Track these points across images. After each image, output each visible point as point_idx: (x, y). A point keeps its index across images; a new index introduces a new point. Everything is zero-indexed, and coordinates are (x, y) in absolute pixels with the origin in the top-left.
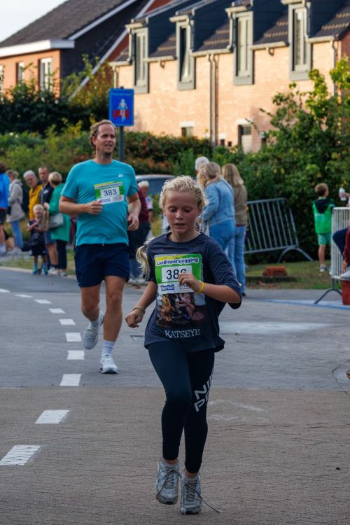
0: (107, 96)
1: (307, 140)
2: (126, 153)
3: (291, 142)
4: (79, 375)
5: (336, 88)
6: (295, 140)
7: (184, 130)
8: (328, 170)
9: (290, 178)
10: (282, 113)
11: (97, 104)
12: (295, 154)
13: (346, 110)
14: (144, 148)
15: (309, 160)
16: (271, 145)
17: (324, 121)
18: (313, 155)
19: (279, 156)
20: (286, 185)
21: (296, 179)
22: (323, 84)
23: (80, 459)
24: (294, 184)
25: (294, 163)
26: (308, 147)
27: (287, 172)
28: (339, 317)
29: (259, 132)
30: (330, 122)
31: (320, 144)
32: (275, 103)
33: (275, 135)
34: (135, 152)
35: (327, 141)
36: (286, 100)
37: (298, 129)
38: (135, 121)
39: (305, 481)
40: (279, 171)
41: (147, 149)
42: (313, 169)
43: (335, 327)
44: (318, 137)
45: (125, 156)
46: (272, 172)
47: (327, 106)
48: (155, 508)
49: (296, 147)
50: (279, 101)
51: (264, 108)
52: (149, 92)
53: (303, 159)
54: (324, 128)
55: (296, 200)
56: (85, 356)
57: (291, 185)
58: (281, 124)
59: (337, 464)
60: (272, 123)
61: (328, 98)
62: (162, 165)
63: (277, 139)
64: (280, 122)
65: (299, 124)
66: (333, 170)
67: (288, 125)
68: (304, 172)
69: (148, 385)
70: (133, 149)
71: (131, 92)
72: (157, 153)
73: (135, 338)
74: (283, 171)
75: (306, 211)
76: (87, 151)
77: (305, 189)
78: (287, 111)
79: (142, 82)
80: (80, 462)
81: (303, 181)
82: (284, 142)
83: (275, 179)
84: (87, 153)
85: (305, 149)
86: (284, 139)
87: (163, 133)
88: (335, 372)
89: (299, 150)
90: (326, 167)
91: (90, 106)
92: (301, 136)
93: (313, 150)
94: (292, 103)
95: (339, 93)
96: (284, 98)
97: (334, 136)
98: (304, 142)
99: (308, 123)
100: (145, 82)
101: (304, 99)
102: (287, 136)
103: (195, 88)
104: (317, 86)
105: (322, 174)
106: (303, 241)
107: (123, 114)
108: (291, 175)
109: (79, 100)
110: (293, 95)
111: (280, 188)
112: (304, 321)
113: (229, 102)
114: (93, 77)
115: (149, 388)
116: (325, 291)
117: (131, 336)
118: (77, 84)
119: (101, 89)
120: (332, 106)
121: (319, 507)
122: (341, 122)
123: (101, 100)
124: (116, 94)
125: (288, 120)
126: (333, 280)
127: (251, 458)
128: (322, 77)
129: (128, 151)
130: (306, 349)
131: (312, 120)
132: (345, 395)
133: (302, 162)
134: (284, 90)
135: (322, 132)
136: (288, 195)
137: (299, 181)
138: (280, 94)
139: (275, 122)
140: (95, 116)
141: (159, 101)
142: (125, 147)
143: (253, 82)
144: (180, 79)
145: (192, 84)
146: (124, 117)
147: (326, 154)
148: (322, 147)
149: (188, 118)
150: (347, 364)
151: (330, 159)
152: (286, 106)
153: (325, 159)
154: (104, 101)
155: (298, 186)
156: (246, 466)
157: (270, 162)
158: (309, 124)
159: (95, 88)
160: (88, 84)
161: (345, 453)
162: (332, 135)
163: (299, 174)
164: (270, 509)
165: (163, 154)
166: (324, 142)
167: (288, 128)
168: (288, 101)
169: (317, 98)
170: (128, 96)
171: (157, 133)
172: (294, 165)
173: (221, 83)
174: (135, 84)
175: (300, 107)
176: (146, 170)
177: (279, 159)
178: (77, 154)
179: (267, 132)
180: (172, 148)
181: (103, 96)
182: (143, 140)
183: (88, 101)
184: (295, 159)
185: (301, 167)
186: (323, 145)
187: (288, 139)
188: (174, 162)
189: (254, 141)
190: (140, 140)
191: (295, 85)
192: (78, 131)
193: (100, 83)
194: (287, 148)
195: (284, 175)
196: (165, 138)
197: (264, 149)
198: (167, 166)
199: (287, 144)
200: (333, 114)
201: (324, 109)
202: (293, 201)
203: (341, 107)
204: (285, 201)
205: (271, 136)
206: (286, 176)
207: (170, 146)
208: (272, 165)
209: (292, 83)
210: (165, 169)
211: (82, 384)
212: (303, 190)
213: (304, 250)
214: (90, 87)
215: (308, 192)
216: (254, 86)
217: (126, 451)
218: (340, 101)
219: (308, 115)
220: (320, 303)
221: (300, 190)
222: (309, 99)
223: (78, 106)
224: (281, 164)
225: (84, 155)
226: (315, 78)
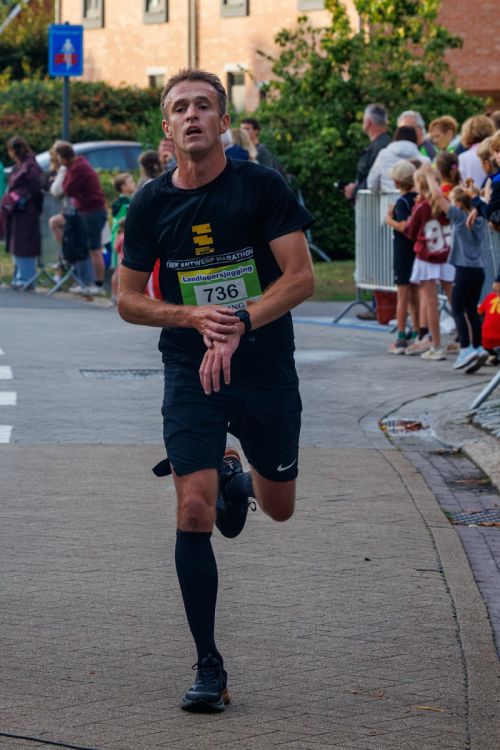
0: (47, 32)
1: (322, 94)
2: (73, 111)
3: (301, 97)
4: (10, 428)
5: (362, 22)
6: (306, 94)
7: (152, 79)
8: (352, 135)
9: (299, 148)
10: (287, 57)
11: (32, 43)
12: (306, 113)
13: (376, 52)
14: (97, 104)
15: (326, 123)
16: (273, 101)
17: (346, 67)
18: (332, 115)
19: (284, 117)
20: (294, 156)
21: (307, 149)
22: (344, 17)
23: (13, 548)
24: (305, 155)
25: (305, 126)
26: (323, 104)
27: (295, 138)
28: (367, 342)
29: (256, 83)
30: (354, 69)
31: (341, 100)
32: (278, 44)
33: (278, 86)
34: (85, 110)
35: (350, 95)
36: (293, 38)
37: (309, 79)
38: (86, 66)
39: (321, 578)
40: (283, 137)
41: (102, 105)
42: (331, 134)
43: (362, 356)
44: (337, 90)
45: (71, 115)
46: (274, 138)
47: (349, 47)
48: (115, 617)
49: (309, 104)
50: (283, 40)
51: (263, 50)
52: (103, 25)
53: (318, 120)
54: (346, 77)
55: (307, 178)
56: (18, 401)
57: (300, 156)
58: (287, 73)
59: (366, 554)
60: (274, 71)
61: (351, 36)
62: (122, 128)
63: (282, 93)
64: (285, 69)
65: (311, 71)
66: (358, 136)
67: (296, 73)
68: (319, 138)
69: (104, 442)
70: (82, 105)
71: (79, 29)
72: (115, 112)
73: (86, 374)
74: (289, 137)
75: (321, 193)
76: (19, 109)
77: (320, 162)
78: (295, 54)
79: (94, 13)
80: (11, 551)
81: (317, 151)
82: (291, 98)
83: (278, 148)
84: (18, 112)
85: (319, 106)
86: (291, 93)
87: (124, 83)
88: (362, 421)
89: (311, 109)
90: (349, 132)
91: (23, 46)
92: (314, 88)
93: (331, 108)
94: (301, 43)
95: (367, 29)
96: (290, 36)
97: (360, 88)
98: (318, 97)
99: (323, 71)
100: (98, 13)
101: (318, 37)
102: (294, 88)
103: (167, 20)
104: (335, 19)
105: (343, 141)
106: (317, 235)
107: (68, 60)
108: (300, 143)
109: (7, 38)
110: (302, 32)
111: (286, 162)
112: (320, 348)
113: (215, 41)
114: (26, 6)
115: (105, 445)
116: (349, 304)
117: (81, 371)
118: (4, 16)
119: (37, 23)
120: (357, 47)
121: (342, 614)
122: (369, 69)
123: (38, 37)
124: (59, 33)
125: (296, 67)
126: (359, 289)
127: (248, 545)
128: (342, 7)
129: (75, 108)
130: (323, 388)
131: (329, 68)
132: (376, 455)
133: (315, 125)
134: (289, 23)
135: (343, 83)
136: (296, 171)
137: (312, 150)
138: (284, 30)
139: (279, 70)
140: (30, 59)
141: (117, 39)
142: (70, 103)
143: (248, 13)
144: (147, 9)
145: (163, 17)
146: (69, 64)
147: (349, 113)
148: (343, 105)
149: (158, 62)
150: (380, 410)
151: (354, 120)
152: (294, 47)
153: (348, 120)
154: (41, 39)
155: (310, 158)
156: (240, 557)
157: (272, 124)
158: (325, 72)
159: (30, 20)
160: (19, 16)
161: (376, 538)
162: (357, 87)
163: (312, 141)
164: (274, 619)
165: (124, 112)
166: (346, 96)
167: (296, 78)
168: (296, 40)
169: (336, 36)
170: (76, 34)
171: (115, 82)
172: (304, 129)
173: (204, 14)
174: (85, 15)
175: (313, 49)
176: (100, 135)
177: (284, 121)
178: (5, 113)
179: (267, 83)
180: (136, 105)
181: (40, 32)
182: (96, 91)
183: (19, 39)
184: (306, 121)
185: (314, 131)
186: (345, 100)
187: (296, 92)
188: (139, 125)
189: (249, 95)
190: (92, 93)
191: (305, 19)
192: (5, 81)
193: (37, 14)
194: (295, 106)
195: (290, 143)
196: (126, 90)
197: (263, 107)
198: (129, 129)
199: (294, 99)
200: (358, 58)
201: (345, 52)
202: (303, 179)
203: (368, 49)
204: (292, 179)
205: (272, 88)
206: (294, 144)
207: (133, 102)
208: (274, 129)
209: (301, 15)
210: (126, 133)
211: (14, 440)
212: (317, 164)
213: (318, 246)
214: (23, 20)
215: (324, 166)
216: (249, 19)
217: (75, 536)
218: (367, 41)
219: (323, 59)
220: (342, 321)
221: (313, 164)
222: (325, 38)
223: (6, 47)
224: (286, 127)
225: (14, 113)
226: (333, 8)
